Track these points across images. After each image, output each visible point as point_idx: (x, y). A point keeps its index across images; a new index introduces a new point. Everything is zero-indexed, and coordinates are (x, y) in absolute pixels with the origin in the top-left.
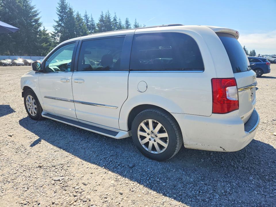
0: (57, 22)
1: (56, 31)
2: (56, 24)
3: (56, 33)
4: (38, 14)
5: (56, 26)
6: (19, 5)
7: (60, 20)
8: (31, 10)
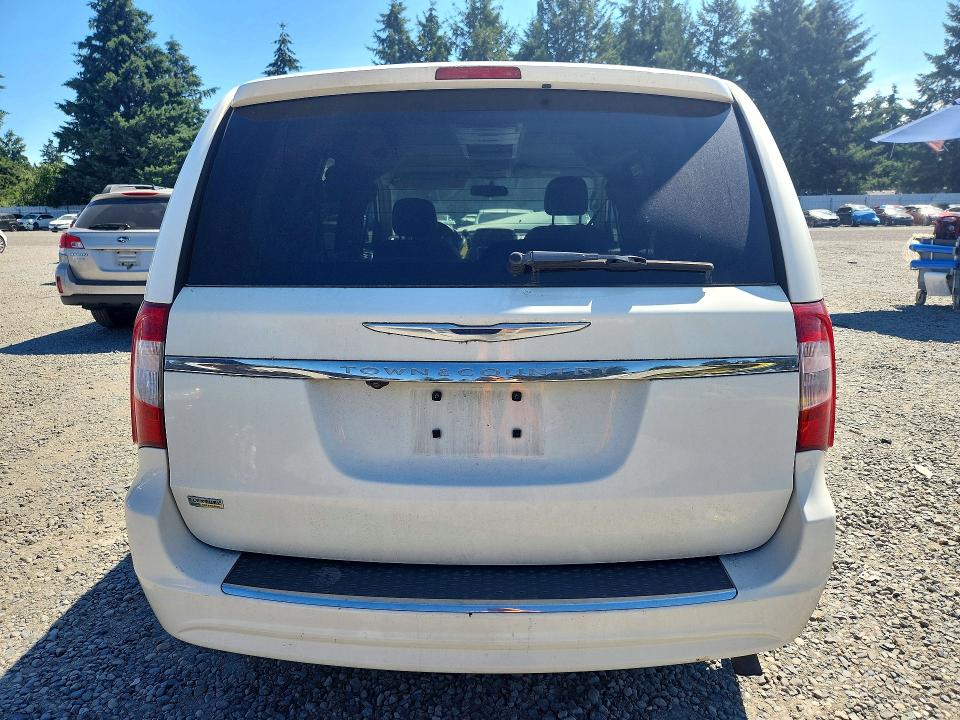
0: (938, 60)
1: (923, 95)
2: (932, 68)
3: (921, 105)
4: (863, 46)
5: (928, 76)
6: (805, 26)
7: (951, 51)
8: (844, 36)
